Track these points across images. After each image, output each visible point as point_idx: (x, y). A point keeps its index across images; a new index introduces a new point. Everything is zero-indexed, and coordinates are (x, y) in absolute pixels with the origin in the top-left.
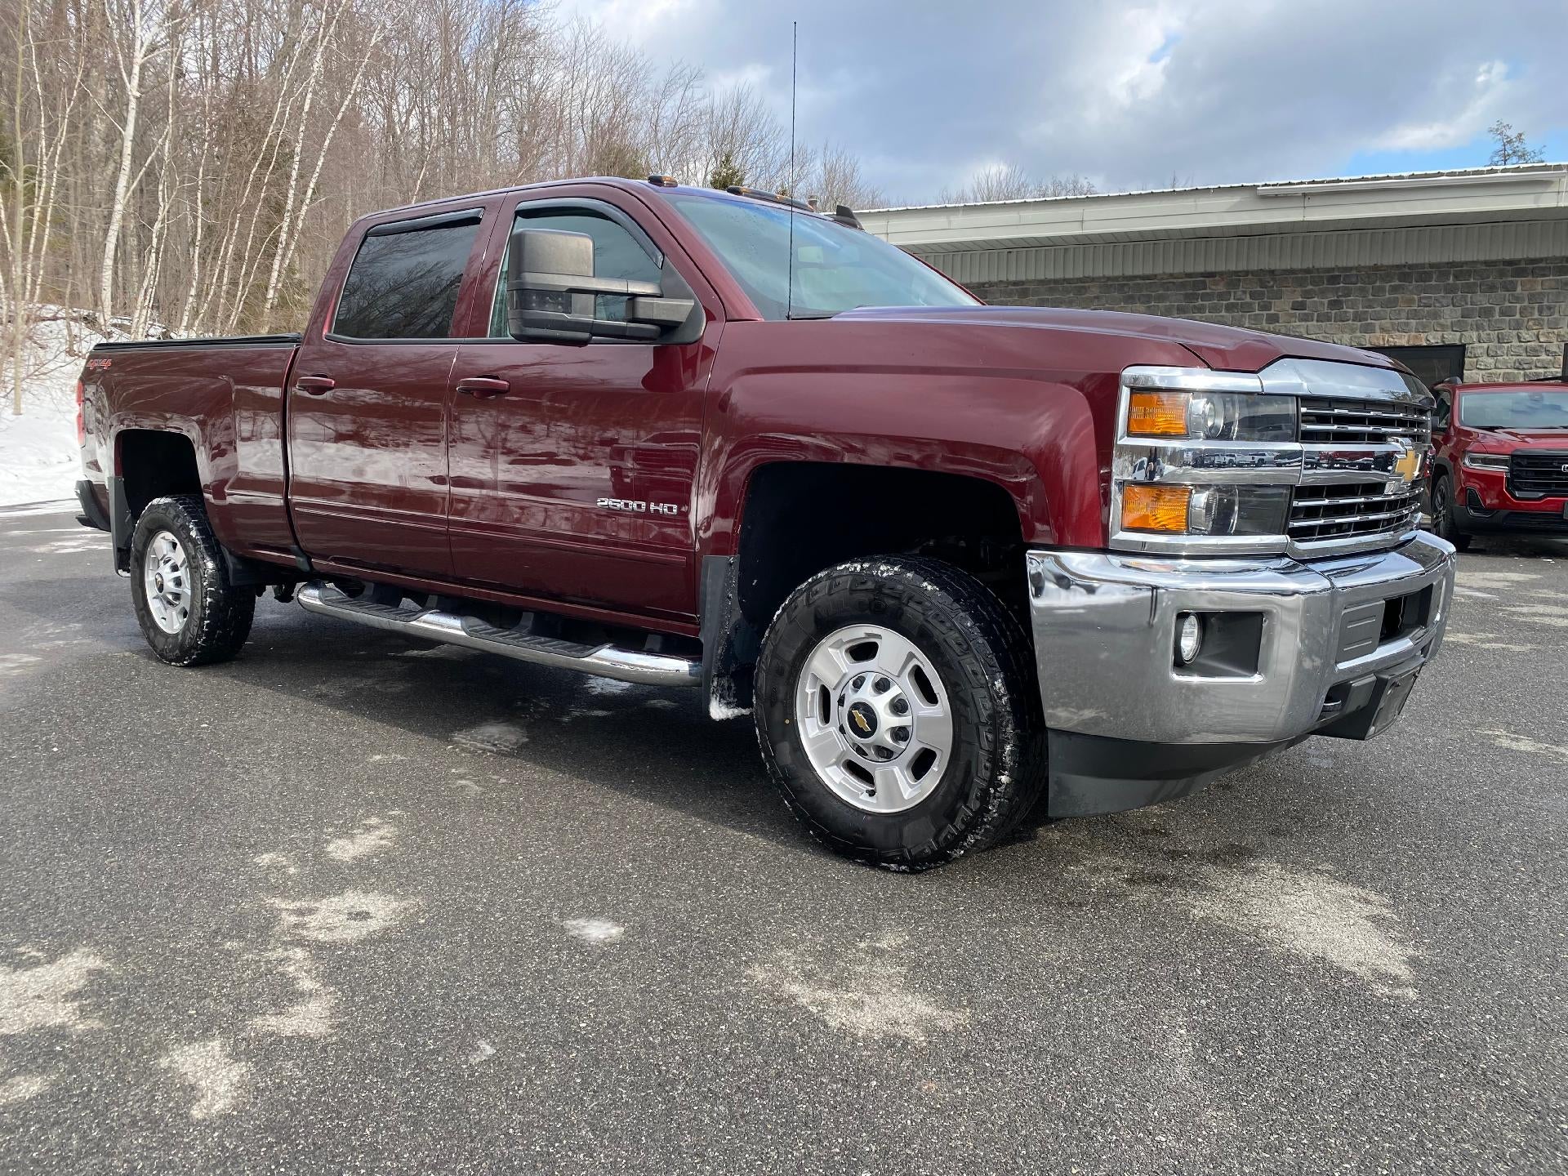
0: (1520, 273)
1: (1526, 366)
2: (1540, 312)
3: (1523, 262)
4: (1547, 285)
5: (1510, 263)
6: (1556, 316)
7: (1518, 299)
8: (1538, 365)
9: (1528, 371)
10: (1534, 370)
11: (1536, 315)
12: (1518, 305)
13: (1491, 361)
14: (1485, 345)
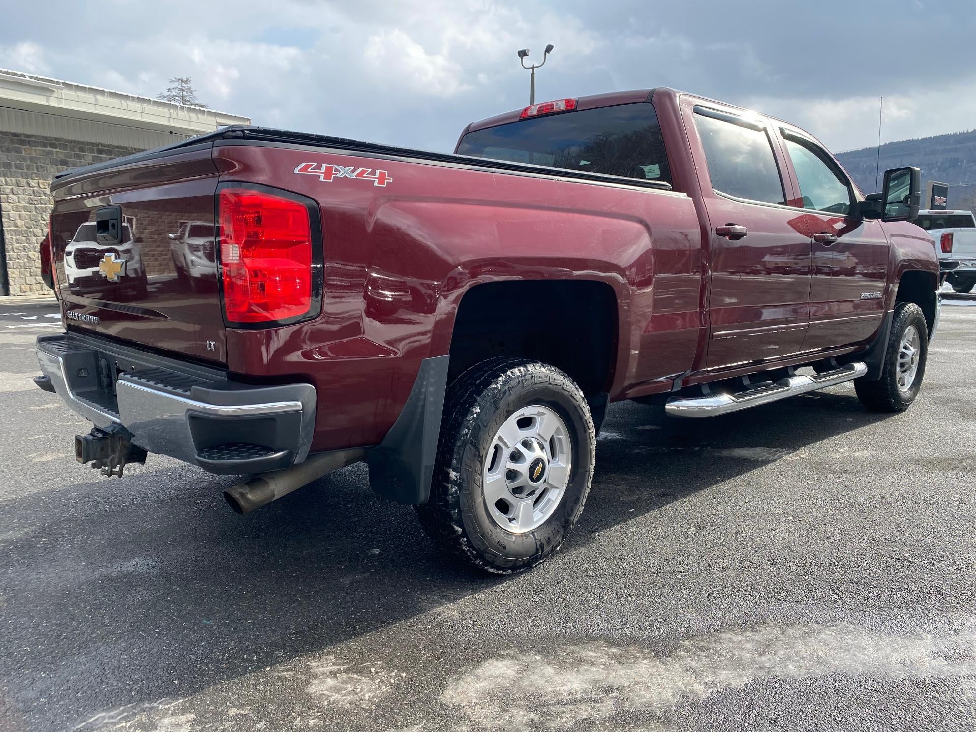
0: (22, 142)
1: (35, 202)
2: (37, 170)
3: (23, 136)
4: (38, 152)
5: (15, 135)
6: (46, 172)
7: (24, 159)
8: (42, 202)
9: (37, 206)
10: (40, 205)
11: (35, 171)
12: (25, 163)
13: (15, 197)
14: (10, 187)
